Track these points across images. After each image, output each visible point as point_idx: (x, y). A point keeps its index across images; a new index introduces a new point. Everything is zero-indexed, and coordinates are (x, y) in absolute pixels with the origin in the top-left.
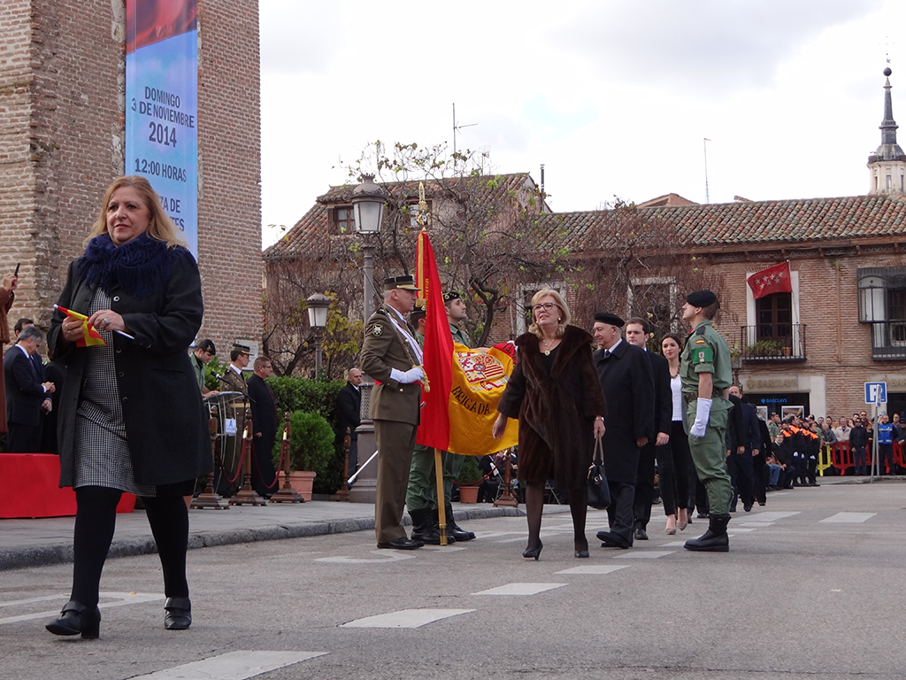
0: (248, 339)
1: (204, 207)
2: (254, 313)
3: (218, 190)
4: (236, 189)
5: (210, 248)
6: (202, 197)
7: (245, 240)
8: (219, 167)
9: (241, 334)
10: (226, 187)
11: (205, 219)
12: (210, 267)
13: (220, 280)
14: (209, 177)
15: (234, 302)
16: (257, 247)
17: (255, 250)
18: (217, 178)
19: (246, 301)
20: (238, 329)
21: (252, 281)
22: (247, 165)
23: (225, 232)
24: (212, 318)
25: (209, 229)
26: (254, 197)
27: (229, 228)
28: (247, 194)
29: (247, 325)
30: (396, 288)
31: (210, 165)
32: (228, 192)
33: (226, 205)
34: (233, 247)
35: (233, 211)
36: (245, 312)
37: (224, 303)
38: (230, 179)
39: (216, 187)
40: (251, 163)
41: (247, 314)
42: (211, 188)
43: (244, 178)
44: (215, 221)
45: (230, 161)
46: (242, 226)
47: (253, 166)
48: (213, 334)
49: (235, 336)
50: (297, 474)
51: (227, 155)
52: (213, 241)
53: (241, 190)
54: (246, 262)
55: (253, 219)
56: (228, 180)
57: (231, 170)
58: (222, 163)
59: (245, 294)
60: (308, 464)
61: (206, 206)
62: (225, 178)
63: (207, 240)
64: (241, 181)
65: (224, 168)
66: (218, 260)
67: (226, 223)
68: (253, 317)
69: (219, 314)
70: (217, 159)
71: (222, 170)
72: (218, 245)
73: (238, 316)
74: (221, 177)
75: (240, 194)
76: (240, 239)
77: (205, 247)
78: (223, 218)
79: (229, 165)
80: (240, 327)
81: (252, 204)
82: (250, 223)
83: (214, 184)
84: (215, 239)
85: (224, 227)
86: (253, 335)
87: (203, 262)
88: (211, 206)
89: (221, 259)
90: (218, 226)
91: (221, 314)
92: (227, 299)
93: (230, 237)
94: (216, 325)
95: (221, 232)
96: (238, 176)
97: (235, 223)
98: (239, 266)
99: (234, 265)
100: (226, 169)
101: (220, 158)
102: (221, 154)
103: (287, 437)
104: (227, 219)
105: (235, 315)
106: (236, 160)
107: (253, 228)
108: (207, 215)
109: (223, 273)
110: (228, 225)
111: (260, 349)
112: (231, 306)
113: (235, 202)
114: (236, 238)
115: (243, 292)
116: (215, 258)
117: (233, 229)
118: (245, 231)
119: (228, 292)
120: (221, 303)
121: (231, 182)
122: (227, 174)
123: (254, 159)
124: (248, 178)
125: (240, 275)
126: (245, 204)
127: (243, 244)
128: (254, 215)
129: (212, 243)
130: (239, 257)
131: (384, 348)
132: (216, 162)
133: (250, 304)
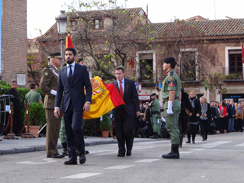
0: (22, 73)
1: (4, 23)
2: (24, 63)
3: (9, 16)
4: (16, 15)
5: (6, 38)
6: (3, 19)
7: (20, 35)
8: (10, 7)
9: (19, 71)
10: (13, 15)
11: (4, 27)
12: (6, 46)
13: (10, 51)
14: (6, 11)
15: (16, 59)
16: (25, 38)
17: (24, 39)
18: (9, 11)
19: (21, 59)
20: (17, 69)
21: (23, 51)
22: (21, 6)
23: (12, 32)
24: (7, 65)
25: (6, 31)
26: (24, 19)
27: (14, 31)
28: (21, 17)
29: (21, 68)
30: (55, 58)
31: (6, 6)
32: (13, 17)
33: (12, 21)
34: (16, 38)
35: (16, 24)
36: (20, 63)
37: (12, 60)
38: (14, 11)
39: (8, 15)
40: (23, 5)
41: (21, 64)
42: (7, 15)
43: (20, 11)
44: (8, 28)
45: (14, 4)
46: (19, 30)
47: (24, 6)
48: (7, 72)
49: (16, 72)
50: (33, 127)
51: (13, 2)
52: (8, 36)
53: (19, 16)
54: (21, 44)
55: (23, 27)
56: (13, 12)
57: (15, 8)
58: (11, 5)
59: (20, 56)
60: (37, 123)
61: (5, 22)
62: (12, 11)
63: (5, 35)
64: (19, 12)
65: (12, 7)
66: (10, 43)
67: (13, 29)
68: (24, 65)
69: (10, 64)
70: (9, 4)
71: (11, 8)
72: (10, 37)
73: (17, 64)
74: (11, 11)
75: (18, 17)
76: (18, 35)
77: (4, 38)
78: (11, 27)
79: (14, 6)
80: (18, 69)
81: (23, 21)
82: (23, 28)
83: (8, 14)
84: (8, 35)
85: (12, 30)
86: (23, 72)
87: (3, 44)
88: (7, 22)
89: (11, 42)
90: (10, 30)
91: (11, 64)
92: (13, 58)
93: (14, 34)
94: (9, 68)
95: (11, 32)
96: (18, 10)
97: (17, 29)
98: (18, 45)
99: (16, 45)
100: (13, 7)
101: (10, 3)
102: (11, 2)
103: (28, 113)
104: (13, 27)
105: (16, 64)
106: (17, 4)
107: (24, 30)
108: (5, 25)
109: (11, 48)
110: (14, 30)
111: (26, 77)
112: (15, 61)
113: (16, 20)
114: (17, 34)
115: (19, 55)
116: (8, 42)
117: (16, 31)
118: (20, 32)
119: (13, 55)
120: (11, 60)
121: (15, 12)
122: (13, 9)
123: (24, 4)
124: (22, 11)
125: (18, 49)
126: (20, 21)
127: (20, 37)
128: (24, 25)
129: (7, 37)
130: (18, 42)
131: (49, 81)
132: (9, 5)
133: (22, 60)
